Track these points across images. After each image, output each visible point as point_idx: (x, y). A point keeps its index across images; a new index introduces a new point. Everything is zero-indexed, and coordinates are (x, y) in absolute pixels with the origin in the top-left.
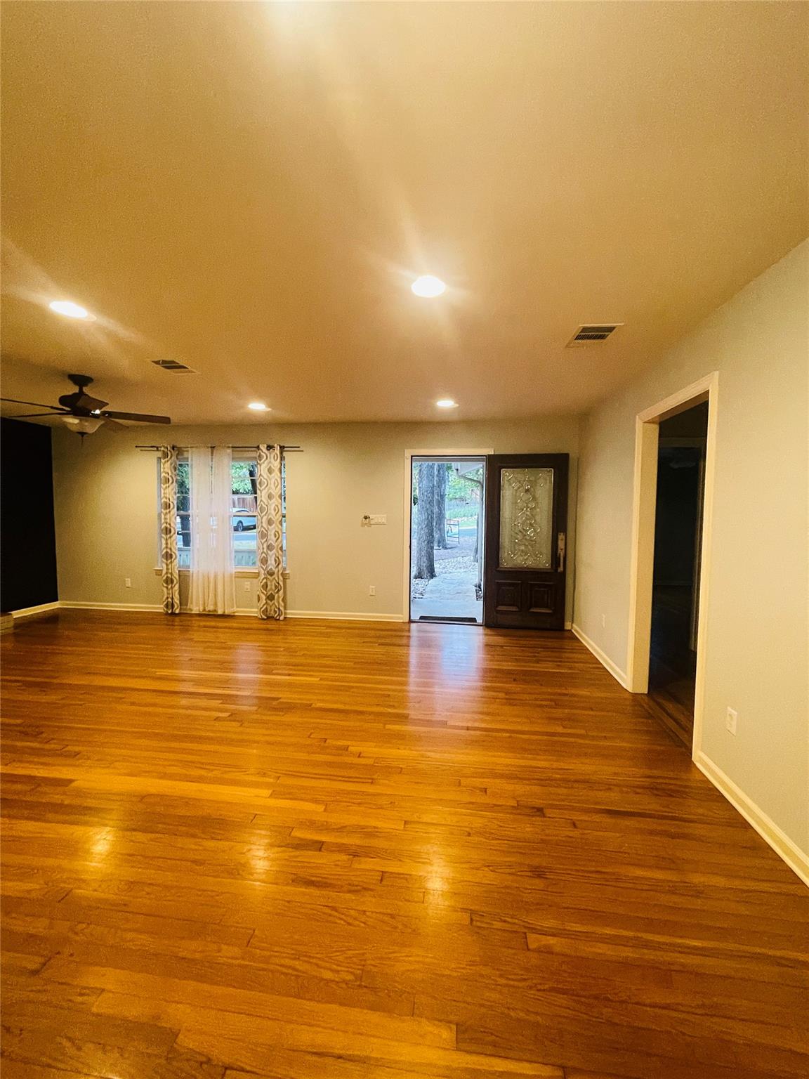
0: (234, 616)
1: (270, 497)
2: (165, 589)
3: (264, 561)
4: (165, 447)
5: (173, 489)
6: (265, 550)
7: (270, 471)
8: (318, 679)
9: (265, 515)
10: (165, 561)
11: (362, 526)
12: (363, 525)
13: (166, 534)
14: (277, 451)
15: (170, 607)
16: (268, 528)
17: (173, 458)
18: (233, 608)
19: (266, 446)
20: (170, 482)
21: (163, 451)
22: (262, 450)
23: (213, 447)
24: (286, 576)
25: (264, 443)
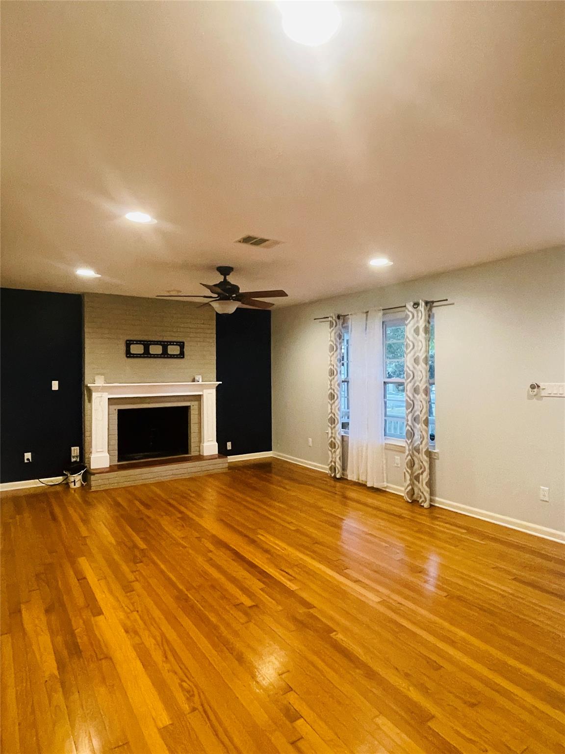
0: (385, 491)
1: (416, 361)
2: (330, 452)
3: (411, 435)
4: (331, 317)
5: (337, 357)
6: (410, 423)
7: (417, 331)
8: (378, 600)
9: (410, 382)
10: (330, 425)
11: (529, 399)
12: (530, 397)
13: (331, 400)
14: (422, 307)
15: (333, 470)
16: (414, 397)
17: (338, 326)
18: (384, 482)
19: (412, 304)
20: (335, 350)
21: (331, 321)
22: (407, 308)
23: (367, 312)
24: (435, 455)
25: (410, 302)
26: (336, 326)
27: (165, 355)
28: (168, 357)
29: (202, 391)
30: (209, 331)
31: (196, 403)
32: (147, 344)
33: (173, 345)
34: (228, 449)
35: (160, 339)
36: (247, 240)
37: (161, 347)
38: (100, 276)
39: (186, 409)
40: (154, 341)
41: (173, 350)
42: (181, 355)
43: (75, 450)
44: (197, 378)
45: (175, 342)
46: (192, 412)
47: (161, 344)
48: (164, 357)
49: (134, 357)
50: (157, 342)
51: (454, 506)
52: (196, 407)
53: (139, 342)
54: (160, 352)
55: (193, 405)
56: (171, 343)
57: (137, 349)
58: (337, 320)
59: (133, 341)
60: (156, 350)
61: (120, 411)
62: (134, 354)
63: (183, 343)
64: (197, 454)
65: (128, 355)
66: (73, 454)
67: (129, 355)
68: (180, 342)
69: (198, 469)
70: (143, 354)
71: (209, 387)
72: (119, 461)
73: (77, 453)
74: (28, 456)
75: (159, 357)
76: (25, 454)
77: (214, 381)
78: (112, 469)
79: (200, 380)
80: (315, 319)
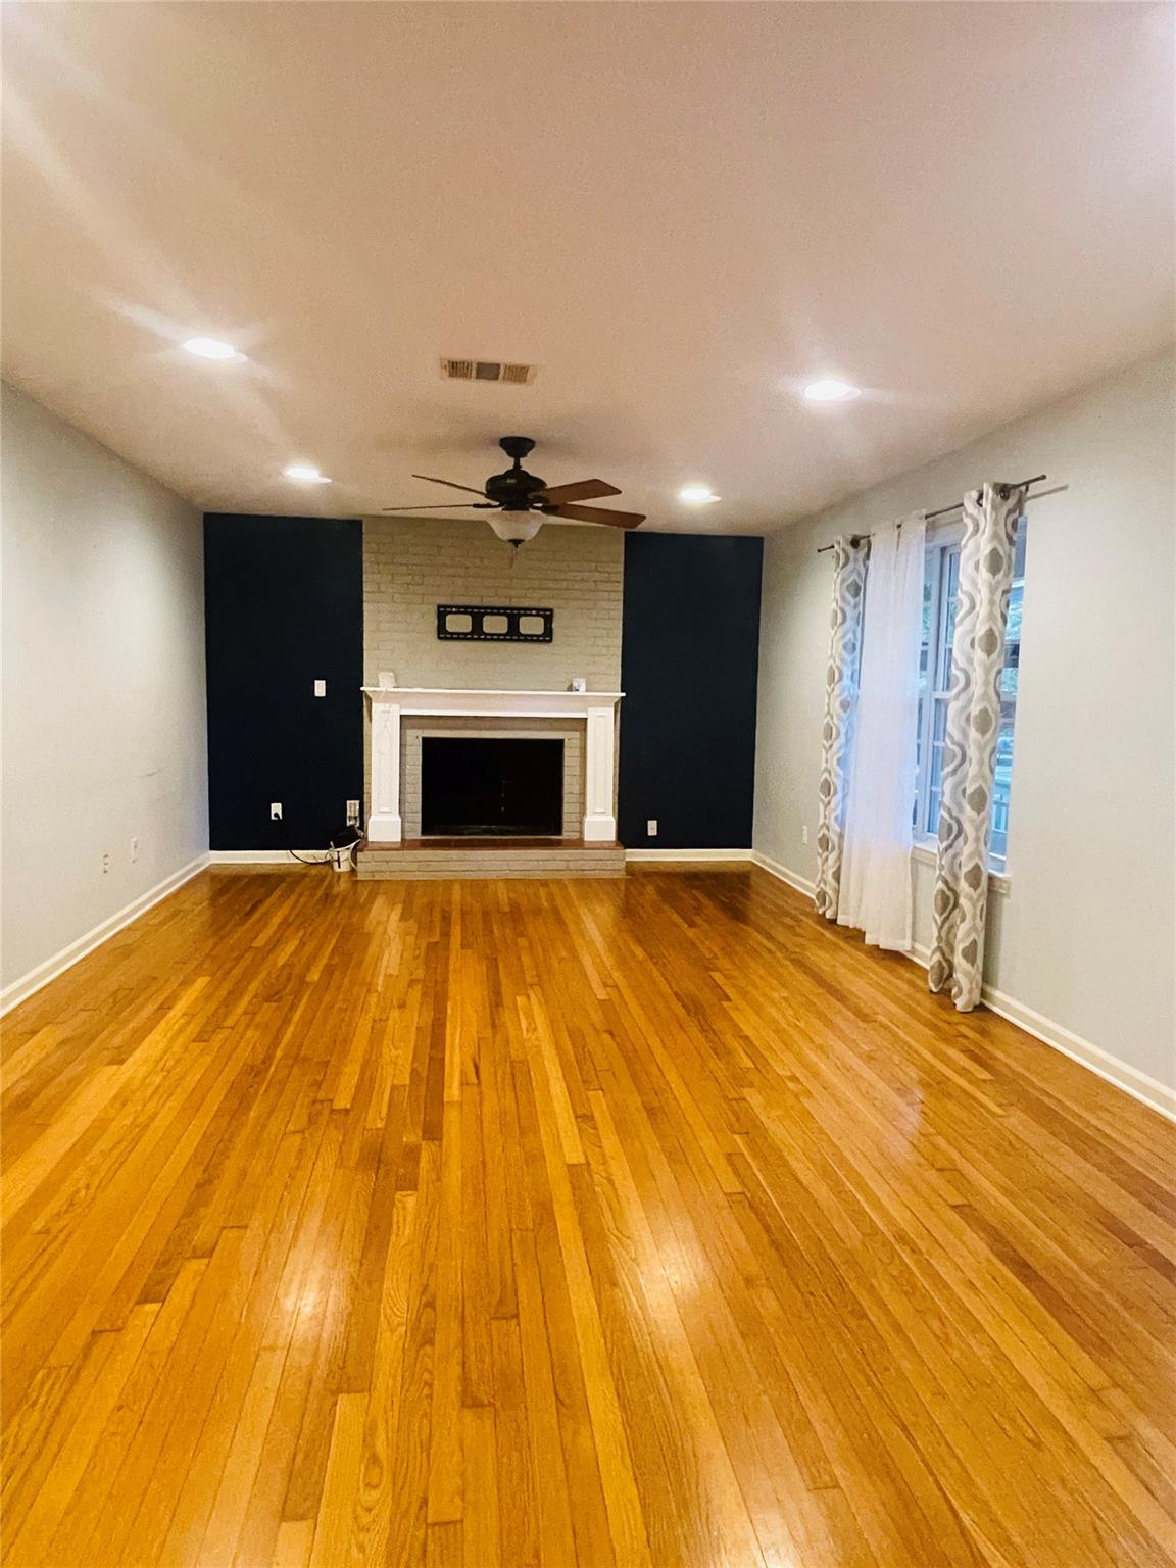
2: (820, 860)
3: (949, 830)
4: (838, 544)
5: (842, 639)
6: (947, 800)
9: (957, 698)
10: (824, 799)
14: (987, 503)
16: (965, 735)
22: (965, 511)
23: (899, 526)
24: (1001, 887)
25: (972, 489)
26: (845, 565)
27: (514, 635)
28: (518, 640)
29: (586, 711)
30: (609, 587)
31: (577, 734)
32: (477, 614)
33: (531, 615)
34: (650, 834)
35: (507, 603)
36: (456, 369)
37: (505, 619)
38: (329, 481)
39: (557, 746)
40: (493, 608)
41: (531, 625)
42: (547, 636)
43: (352, 807)
44: (575, 684)
45: (535, 609)
46: (567, 752)
47: (505, 614)
48: (512, 640)
49: (452, 639)
50: (499, 609)
51: (1027, 1016)
52: (576, 743)
53: (462, 610)
54: (505, 630)
55: (570, 739)
56: (527, 611)
57: (459, 623)
58: (851, 550)
59: (452, 607)
60: (495, 624)
61: (425, 740)
62: (452, 634)
63: (551, 611)
64: (575, 836)
65: (442, 636)
66: (348, 814)
67: (443, 633)
68: (545, 610)
69: (562, 865)
70: (471, 633)
71: (600, 703)
72: (423, 833)
73: (355, 811)
74: (276, 808)
75: (502, 640)
76: (273, 805)
77: (617, 692)
78: (406, 845)
79: (583, 688)
80: (819, 551)
